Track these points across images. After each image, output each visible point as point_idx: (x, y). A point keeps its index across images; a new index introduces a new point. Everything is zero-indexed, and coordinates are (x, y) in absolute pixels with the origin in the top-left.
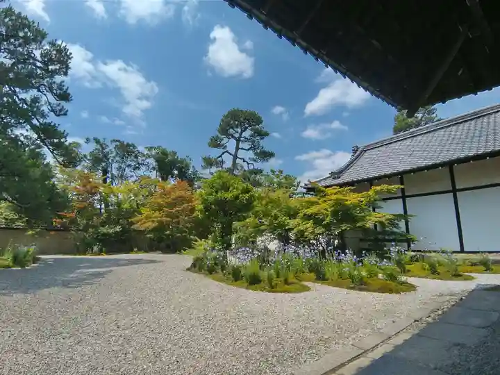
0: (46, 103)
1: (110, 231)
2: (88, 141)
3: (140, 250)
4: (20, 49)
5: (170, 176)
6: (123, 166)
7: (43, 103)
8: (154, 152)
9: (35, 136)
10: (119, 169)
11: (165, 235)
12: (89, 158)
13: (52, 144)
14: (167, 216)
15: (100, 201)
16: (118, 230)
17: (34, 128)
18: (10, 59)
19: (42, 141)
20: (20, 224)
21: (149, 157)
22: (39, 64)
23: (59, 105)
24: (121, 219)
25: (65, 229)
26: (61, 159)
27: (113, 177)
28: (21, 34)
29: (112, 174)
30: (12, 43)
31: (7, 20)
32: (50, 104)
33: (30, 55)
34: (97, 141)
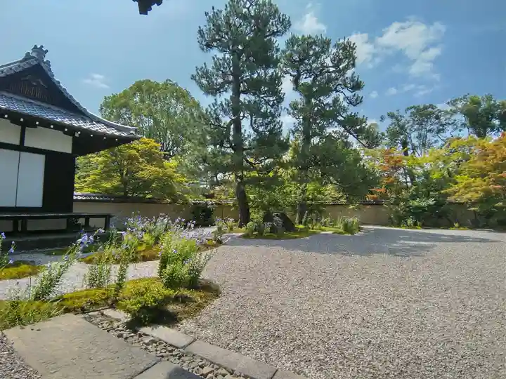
0: (344, 99)
1: (423, 204)
2: (382, 118)
3: (462, 225)
4: (314, 65)
5: (489, 129)
6: (423, 132)
7: (341, 100)
8: (460, 106)
9: (343, 129)
10: (419, 137)
11: (496, 208)
12: (386, 134)
13: (356, 131)
14: (495, 182)
15: (406, 174)
16: (431, 203)
17: (340, 123)
18: (310, 77)
19: (349, 131)
20: (343, 201)
21: (455, 112)
22: (332, 69)
23: (354, 96)
24: (432, 191)
25: (378, 203)
26: (364, 142)
27: (414, 148)
28: (311, 53)
29: (413, 145)
30: (306, 64)
31: (295, 48)
32: (347, 98)
33: (323, 66)
34: (391, 116)
